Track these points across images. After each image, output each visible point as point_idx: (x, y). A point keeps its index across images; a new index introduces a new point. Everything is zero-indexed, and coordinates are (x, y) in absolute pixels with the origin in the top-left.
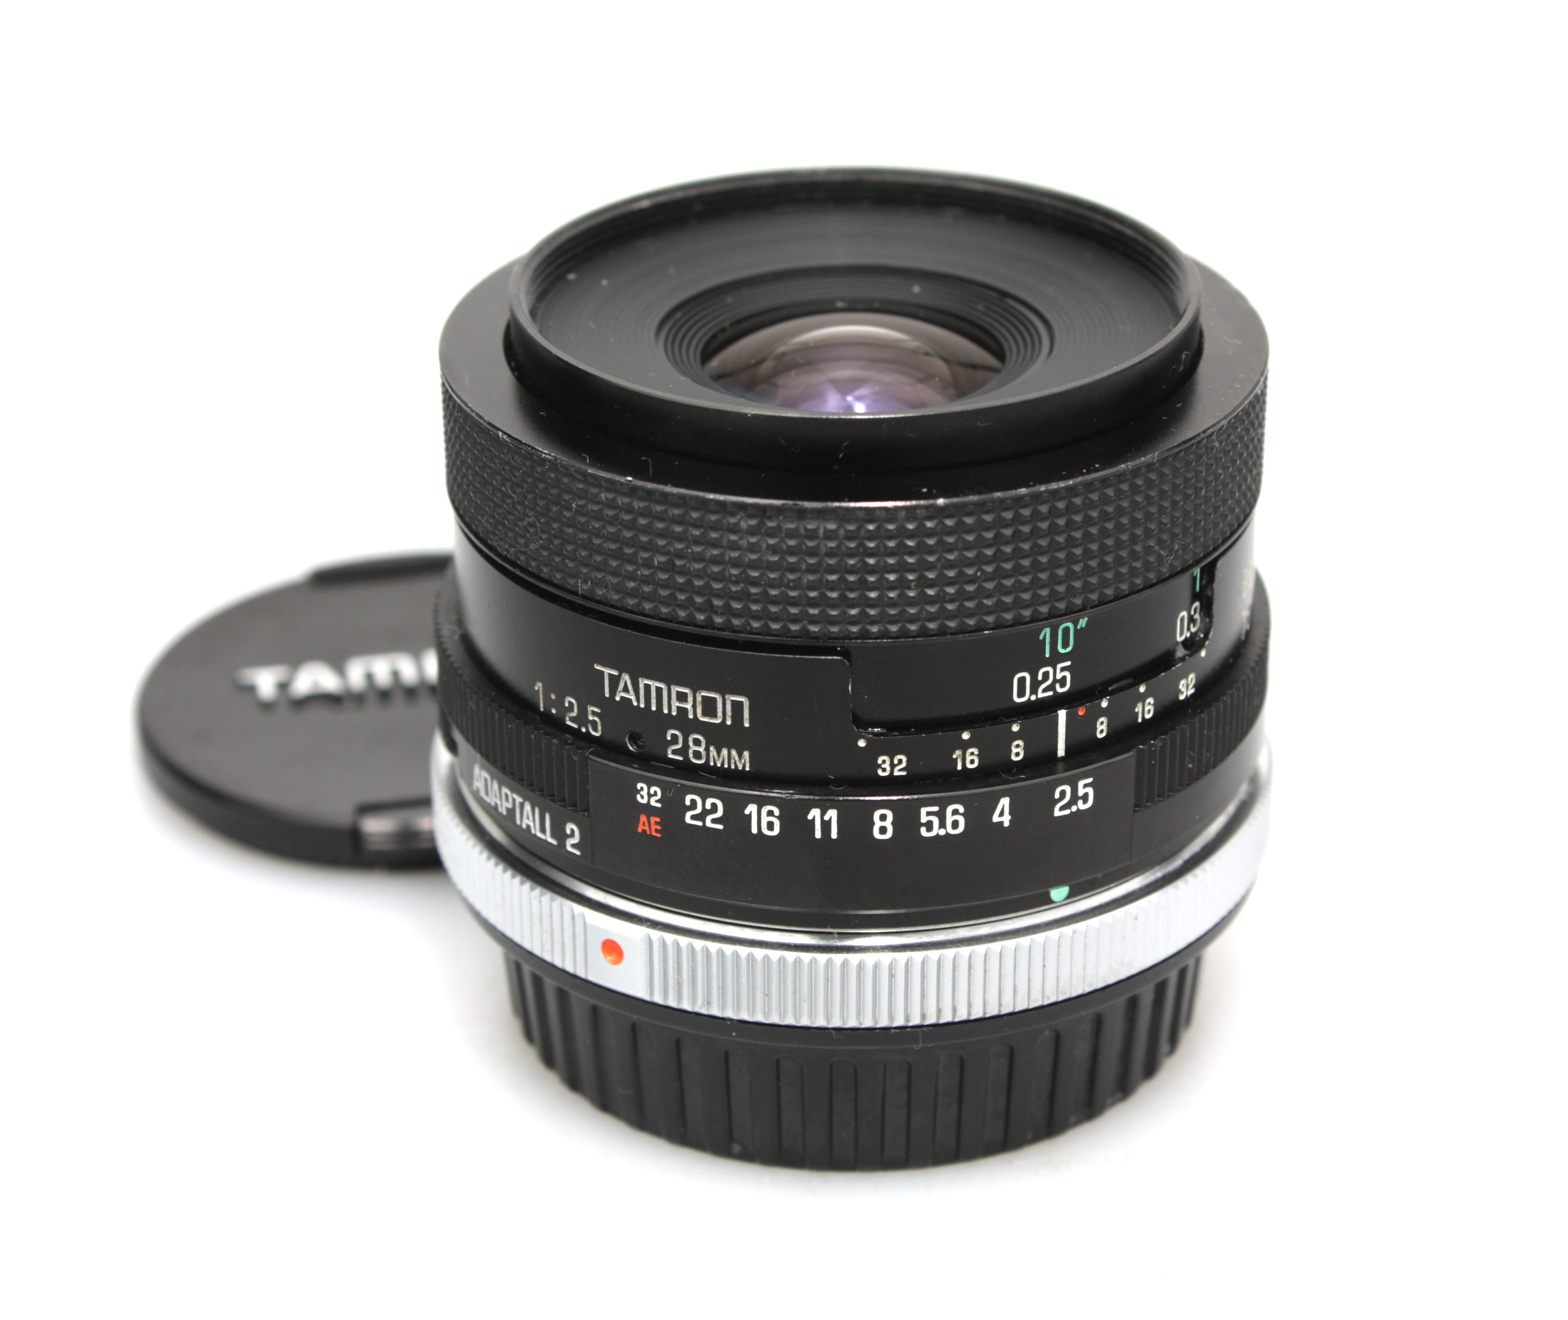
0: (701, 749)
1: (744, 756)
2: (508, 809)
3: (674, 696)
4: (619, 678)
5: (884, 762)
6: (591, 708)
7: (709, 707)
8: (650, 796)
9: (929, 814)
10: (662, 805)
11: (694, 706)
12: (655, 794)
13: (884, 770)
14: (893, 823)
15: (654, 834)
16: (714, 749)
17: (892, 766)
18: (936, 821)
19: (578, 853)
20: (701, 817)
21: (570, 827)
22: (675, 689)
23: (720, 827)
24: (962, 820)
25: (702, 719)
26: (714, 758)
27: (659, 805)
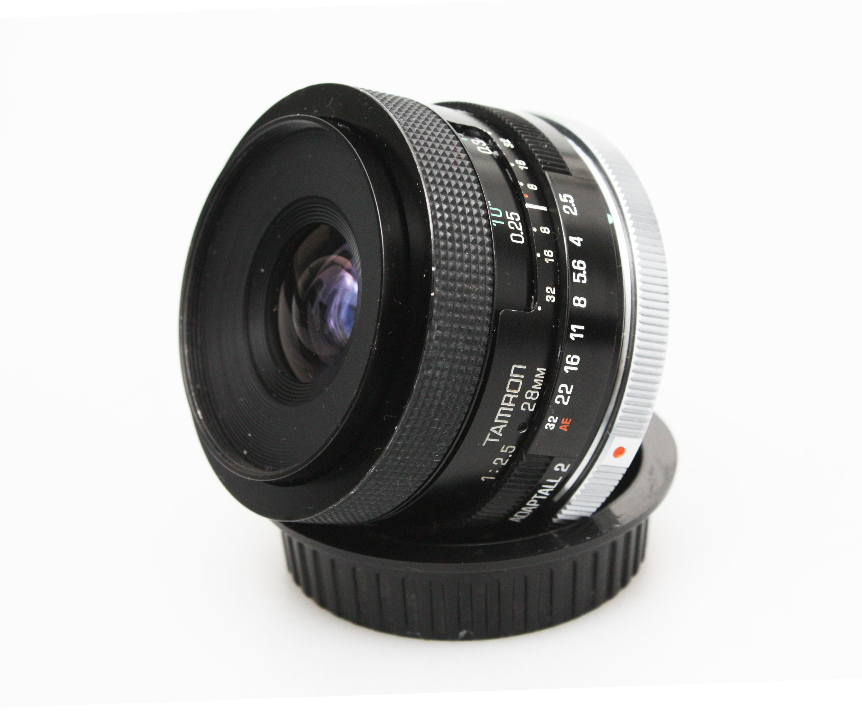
0: (533, 393)
1: (539, 370)
2: (537, 503)
3: (506, 404)
4: (492, 433)
5: (549, 298)
6: (502, 451)
7: (514, 386)
8: (552, 423)
9: (576, 278)
10: (557, 416)
11: (513, 394)
12: (551, 419)
13: (552, 299)
14: (580, 297)
15: (569, 423)
16: (533, 386)
17: (551, 294)
18: (579, 275)
19: (569, 466)
20: (566, 396)
21: (556, 469)
22: (503, 404)
23: (572, 387)
24: (580, 262)
25: (519, 391)
26: (538, 387)
27: (557, 418)
